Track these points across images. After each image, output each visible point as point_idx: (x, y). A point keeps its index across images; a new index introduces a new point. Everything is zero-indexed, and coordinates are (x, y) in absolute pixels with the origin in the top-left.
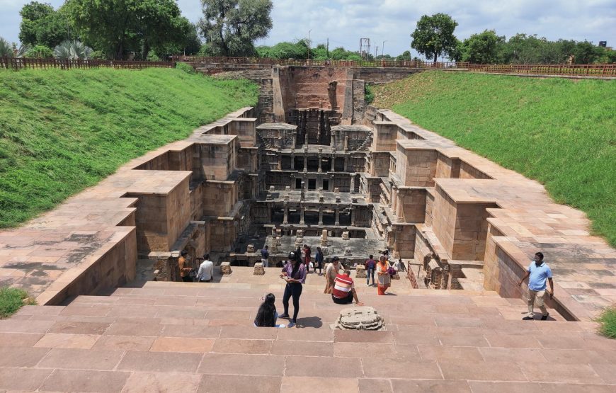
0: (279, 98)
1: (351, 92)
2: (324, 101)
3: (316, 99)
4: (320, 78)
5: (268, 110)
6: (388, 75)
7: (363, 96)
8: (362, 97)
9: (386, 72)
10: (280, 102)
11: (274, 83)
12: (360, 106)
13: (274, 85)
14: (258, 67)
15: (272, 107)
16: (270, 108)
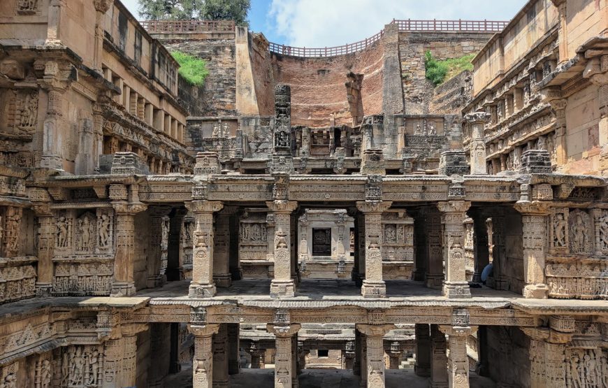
0: (247, 81)
1: (397, 64)
2: (339, 115)
3: (324, 112)
4: (331, 76)
5: (223, 103)
6: (465, 44)
7: (423, 73)
8: (421, 74)
9: (459, 40)
10: (249, 89)
11: (237, 52)
12: (418, 91)
13: (237, 58)
14: (210, 37)
15: (233, 98)
16: (228, 101)
